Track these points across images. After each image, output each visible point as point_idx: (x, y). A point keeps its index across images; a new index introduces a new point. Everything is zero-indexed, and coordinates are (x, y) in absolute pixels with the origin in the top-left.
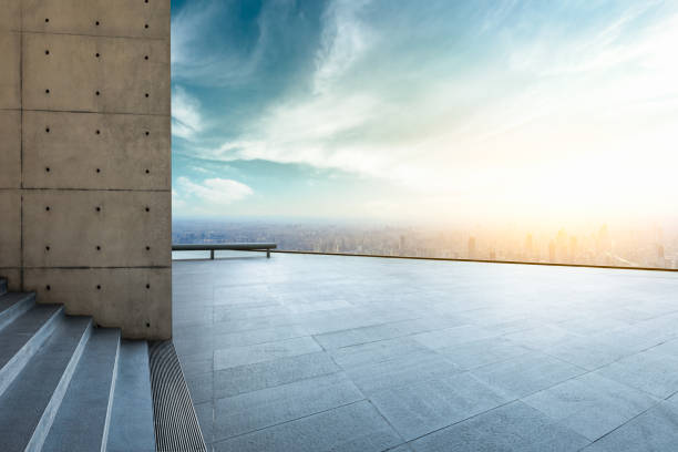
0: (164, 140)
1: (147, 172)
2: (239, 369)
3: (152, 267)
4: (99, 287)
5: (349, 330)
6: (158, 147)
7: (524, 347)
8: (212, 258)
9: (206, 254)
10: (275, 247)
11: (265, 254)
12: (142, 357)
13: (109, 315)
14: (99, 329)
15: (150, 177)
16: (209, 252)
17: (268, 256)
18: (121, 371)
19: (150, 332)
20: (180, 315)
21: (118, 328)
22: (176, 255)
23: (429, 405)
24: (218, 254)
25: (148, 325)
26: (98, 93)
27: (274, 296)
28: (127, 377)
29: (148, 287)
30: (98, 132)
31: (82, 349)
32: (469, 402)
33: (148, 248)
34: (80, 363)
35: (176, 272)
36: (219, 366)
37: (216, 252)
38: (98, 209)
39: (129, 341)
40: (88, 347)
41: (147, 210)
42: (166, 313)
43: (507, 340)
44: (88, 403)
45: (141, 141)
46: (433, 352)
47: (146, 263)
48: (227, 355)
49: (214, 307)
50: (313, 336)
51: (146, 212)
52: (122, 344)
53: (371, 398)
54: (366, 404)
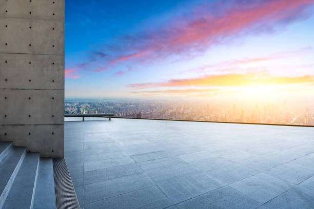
0: (61, 67)
1: (53, 81)
2: (96, 171)
3: (55, 125)
4: (30, 134)
5: (148, 153)
6: (59, 70)
7: (230, 161)
8: (83, 120)
9: (81, 119)
10: (113, 115)
11: (108, 119)
12: (50, 166)
13: (35, 146)
14: (29, 153)
15: (54, 84)
16: (82, 118)
17: (110, 120)
18: (40, 172)
19: (54, 154)
20: (68, 146)
21: (39, 153)
22: (66, 119)
23: (185, 188)
24: (86, 119)
25: (53, 151)
26: (30, 45)
27: (113, 138)
28: (43, 175)
29: (53, 133)
30: (30, 63)
31: (22, 162)
32: (204, 186)
33: (53, 116)
34: (20, 168)
35: (66, 127)
36: (86, 170)
37: (85, 117)
38: (30, 98)
39: (44, 158)
40: (24, 161)
41: (53, 98)
42: (61, 145)
43: (222, 158)
44: (24, 187)
45: (50, 67)
46: (187, 163)
47: (52, 123)
48: (90, 165)
49: (84, 143)
50: (131, 156)
51: (52, 100)
52: (40, 160)
53: (158, 185)
54: (156, 187)
